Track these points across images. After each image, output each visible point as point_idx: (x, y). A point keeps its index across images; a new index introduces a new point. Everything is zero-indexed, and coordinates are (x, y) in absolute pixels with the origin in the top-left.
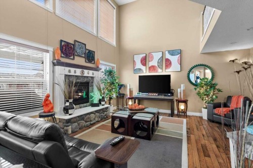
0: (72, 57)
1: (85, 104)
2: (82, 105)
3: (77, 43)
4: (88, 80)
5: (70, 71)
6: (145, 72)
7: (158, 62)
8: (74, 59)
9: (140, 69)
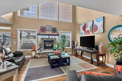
0: (45, 32)
1: (51, 49)
2: (50, 49)
3: (47, 26)
4: (52, 39)
5: (43, 37)
6: (84, 34)
7: (90, 28)
8: (46, 32)
9: (82, 33)
